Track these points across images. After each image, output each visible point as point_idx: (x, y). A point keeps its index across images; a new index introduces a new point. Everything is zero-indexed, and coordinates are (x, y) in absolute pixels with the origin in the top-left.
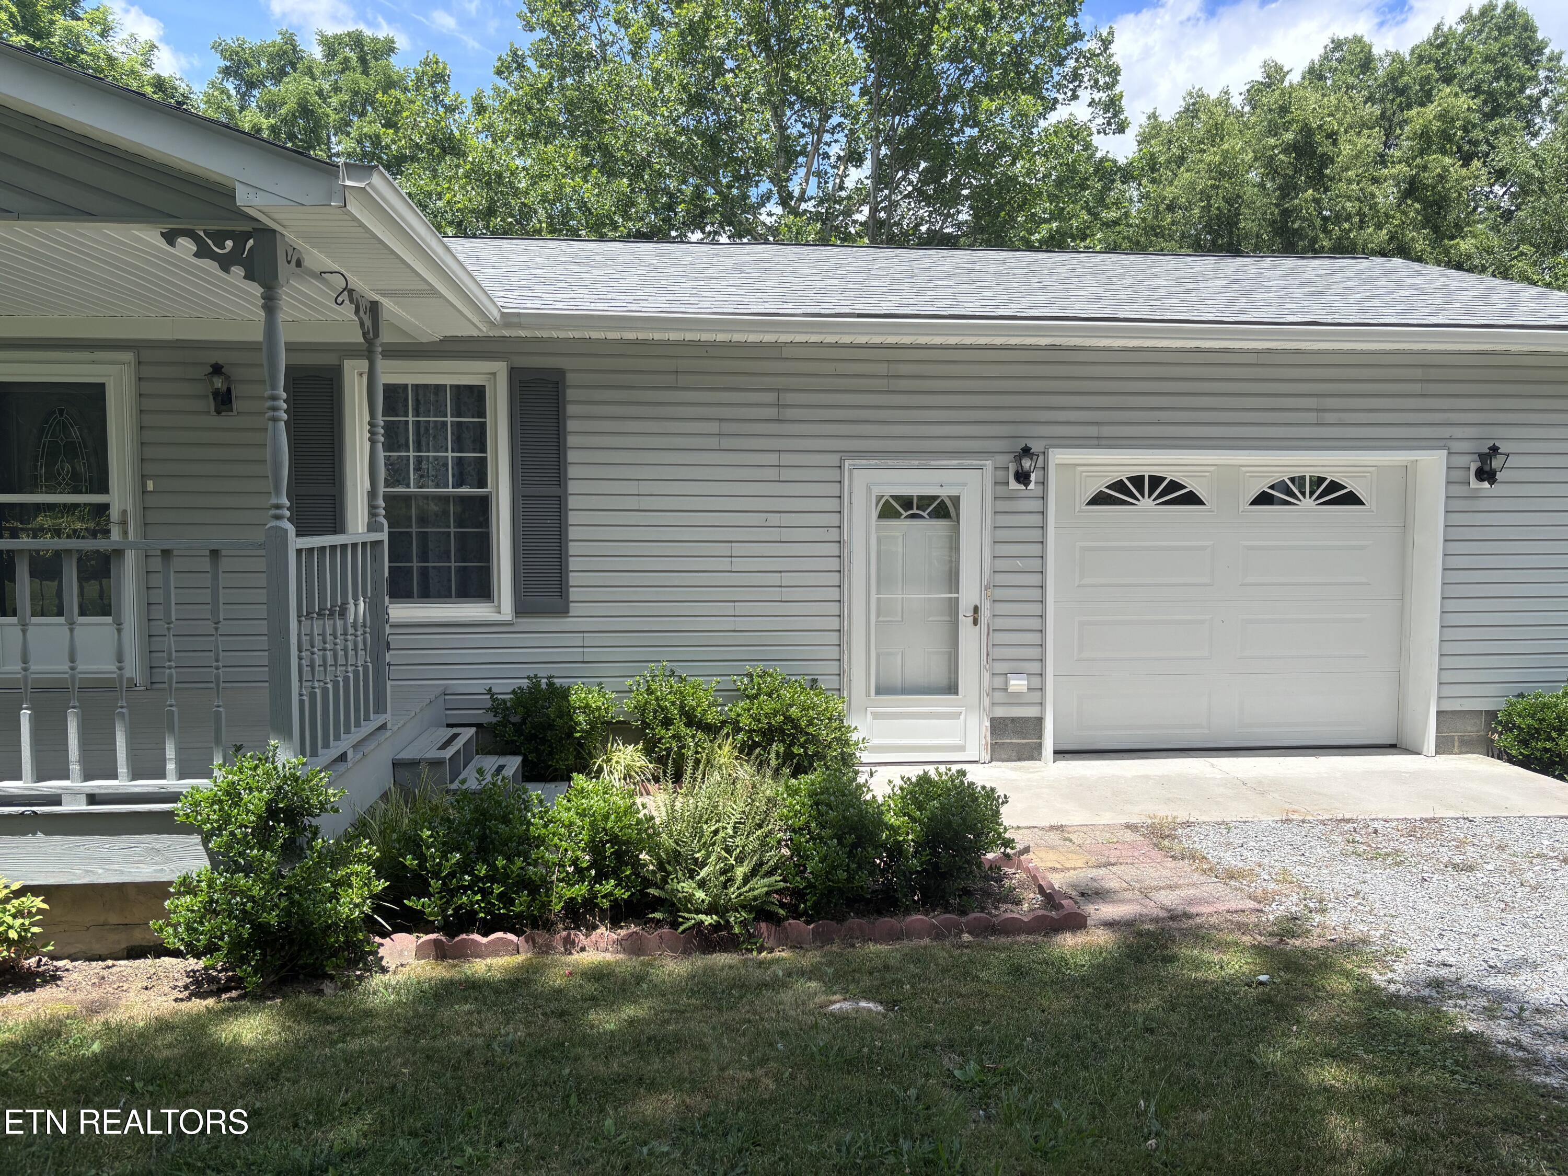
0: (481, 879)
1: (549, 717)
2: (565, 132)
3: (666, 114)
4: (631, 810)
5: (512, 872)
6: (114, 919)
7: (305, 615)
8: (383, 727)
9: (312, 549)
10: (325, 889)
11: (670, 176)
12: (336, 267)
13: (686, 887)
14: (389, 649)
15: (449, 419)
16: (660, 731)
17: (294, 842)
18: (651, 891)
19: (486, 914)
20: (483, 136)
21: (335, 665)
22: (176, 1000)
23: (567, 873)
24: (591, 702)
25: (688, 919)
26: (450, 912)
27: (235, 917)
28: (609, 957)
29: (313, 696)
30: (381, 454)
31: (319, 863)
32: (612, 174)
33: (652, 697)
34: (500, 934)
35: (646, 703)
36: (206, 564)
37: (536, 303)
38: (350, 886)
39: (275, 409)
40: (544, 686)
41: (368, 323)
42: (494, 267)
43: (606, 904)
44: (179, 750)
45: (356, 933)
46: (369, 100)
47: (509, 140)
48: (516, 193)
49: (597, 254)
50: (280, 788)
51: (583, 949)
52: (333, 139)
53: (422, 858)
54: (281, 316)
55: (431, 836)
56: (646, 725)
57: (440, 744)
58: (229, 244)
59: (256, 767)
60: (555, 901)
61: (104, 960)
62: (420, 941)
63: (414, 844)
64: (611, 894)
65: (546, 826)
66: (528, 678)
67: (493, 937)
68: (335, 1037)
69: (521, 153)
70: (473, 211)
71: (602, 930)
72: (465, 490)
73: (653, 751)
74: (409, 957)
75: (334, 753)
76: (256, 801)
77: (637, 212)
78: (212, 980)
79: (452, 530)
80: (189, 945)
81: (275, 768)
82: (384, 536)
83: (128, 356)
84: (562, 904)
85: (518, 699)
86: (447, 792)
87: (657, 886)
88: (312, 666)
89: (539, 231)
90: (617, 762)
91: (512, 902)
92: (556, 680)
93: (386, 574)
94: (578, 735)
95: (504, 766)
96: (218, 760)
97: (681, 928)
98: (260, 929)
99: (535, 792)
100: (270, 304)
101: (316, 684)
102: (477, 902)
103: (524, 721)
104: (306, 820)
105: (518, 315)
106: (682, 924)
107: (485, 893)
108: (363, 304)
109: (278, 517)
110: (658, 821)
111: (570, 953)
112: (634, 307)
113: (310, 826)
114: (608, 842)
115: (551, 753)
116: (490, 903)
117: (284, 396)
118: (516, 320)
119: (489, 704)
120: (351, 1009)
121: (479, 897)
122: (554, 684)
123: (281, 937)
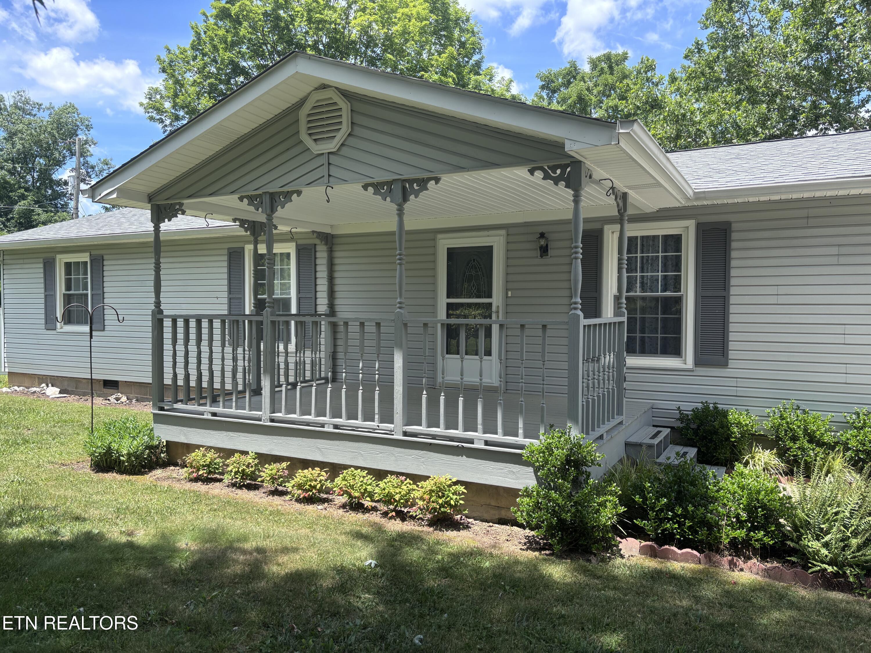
0: (678, 516)
1: (714, 427)
2: (724, 83)
3: (793, 60)
4: (774, 490)
5: (698, 515)
6: (493, 503)
7: (586, 361)
8: (621, 423)
9: (590, 325)
10: (594, 506)
11: (794, 98)
12: (608, 176)
13: (815, 545)
14: (625, 381)
15: (660, 254)
16: (789, 444)
17: (578, 479)
18: (789, 543)
19: (681, 536)
20: (675, 94)
21: (599, 388)
22: (521, 549)
23: (732, 522)
24: (742, 421)
25: (815, 565)
26: (659, 531)
27: (550, 513)
28: (759, 578)
29: (588, 402)
30: (625, 275)
31: (590, 492)
32: (754, 102)
33: (784, 421)
34: (689, 550)
35: (780, 424)
36: (540, 332)
37: (716, 184)
38: (606, 507)
39: (576, 253)
40: (711, 408)
41: (621, 204)
42: (687, 167)
43: (758, 545)
44: (525, 424)
45: (607, 533)
46: (613, 87)
47: (690, 94)
48: (694, 123)
49: (752, 151)
50: (572, 449)
51: (742, 570)
52: (593, 111)
53: (645, 499)
54: (582, 204)
55: (650, 487)
56: (779, 438)
57: (651, 436)
58: (558, 171)
59: (561, 437)
60: (724, 537)
61: (488, 522)
62: (642, 544)
63: (641, 490)
64: (761, 540)
65: (718, 491)
66: (702, 403)
67: (684, 550)
68: (600, 586)
69: (697, 100)
70: (667, 138)
71: (754, 560)
72: (668, 293)
73: (784, 456)
74: (636, 551)
75: (597, 434)
76: (560, 453)
77: (771, 124)
78: (537, 543)
79: (660, 316)
80: (528, 523)
81: (570, 439)
82: (625, 319)
83: (503, 232)
84: (728, 540)
85: (696, 414)
86: (656, 463)
87: (792, 540)
88: (588, 387)
89: (707, 144)
90: (759, 459)
91: (697, 532)
92: (719, 406)
93: (625, 340)
94: (733, 440)
95: (687, 453)
96: (542, 431)
97: (810, 571)
98: (561, 521)
99: (711, 471)
100: (577, 199)
101: (590, 397)
102: (676, 528)
103: (699, 427)
104: (584, 468)
105: (704, 192)
106: (811, 568)
107: (681, 525)
108: (619, 194)
109: (576, 309)
110: (793, 500)
111: (733, 571)
112: (777, 180)
113: (586, 471)
114: (759, 507)
115: (715, 449)
116: (682, 530)
117: (581, 245)
118: (703, 195)
119: (678, 416)
120: (606, 574)
121: (676, 526)
122: (718, 408)
123: (571, 528)
